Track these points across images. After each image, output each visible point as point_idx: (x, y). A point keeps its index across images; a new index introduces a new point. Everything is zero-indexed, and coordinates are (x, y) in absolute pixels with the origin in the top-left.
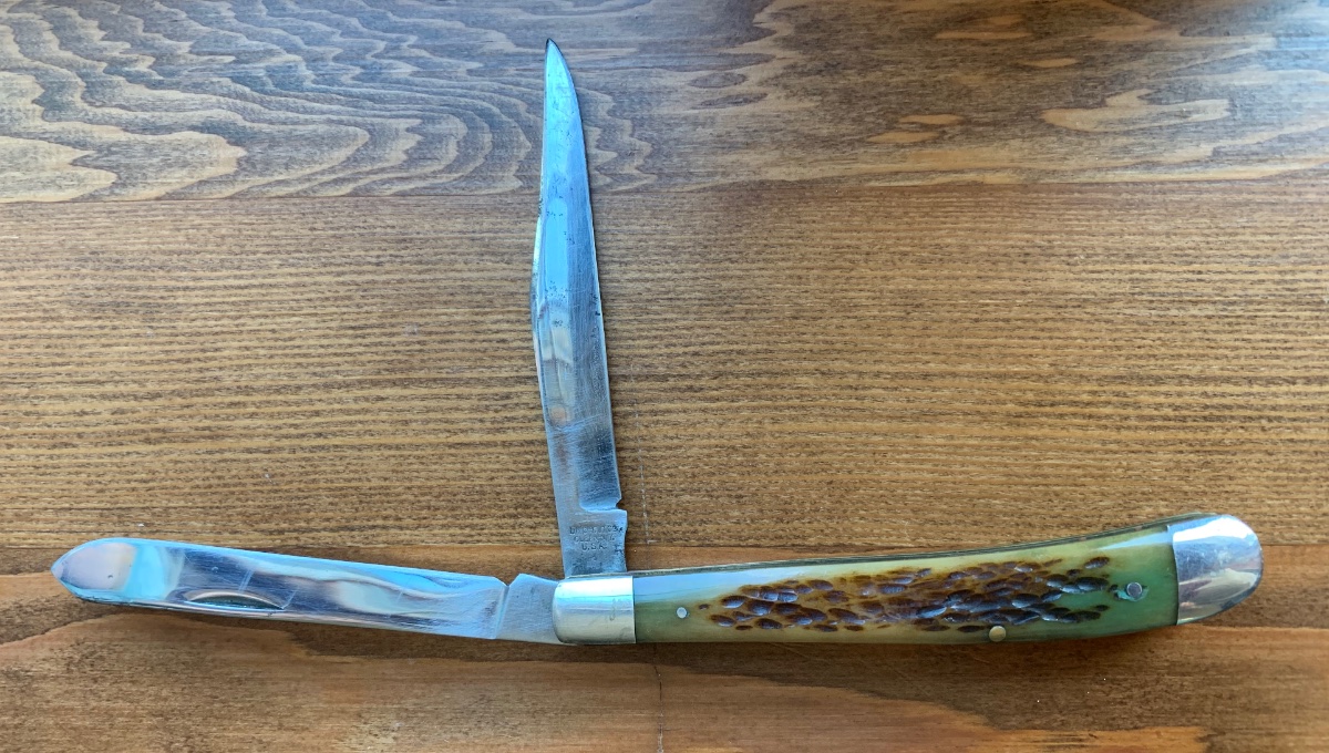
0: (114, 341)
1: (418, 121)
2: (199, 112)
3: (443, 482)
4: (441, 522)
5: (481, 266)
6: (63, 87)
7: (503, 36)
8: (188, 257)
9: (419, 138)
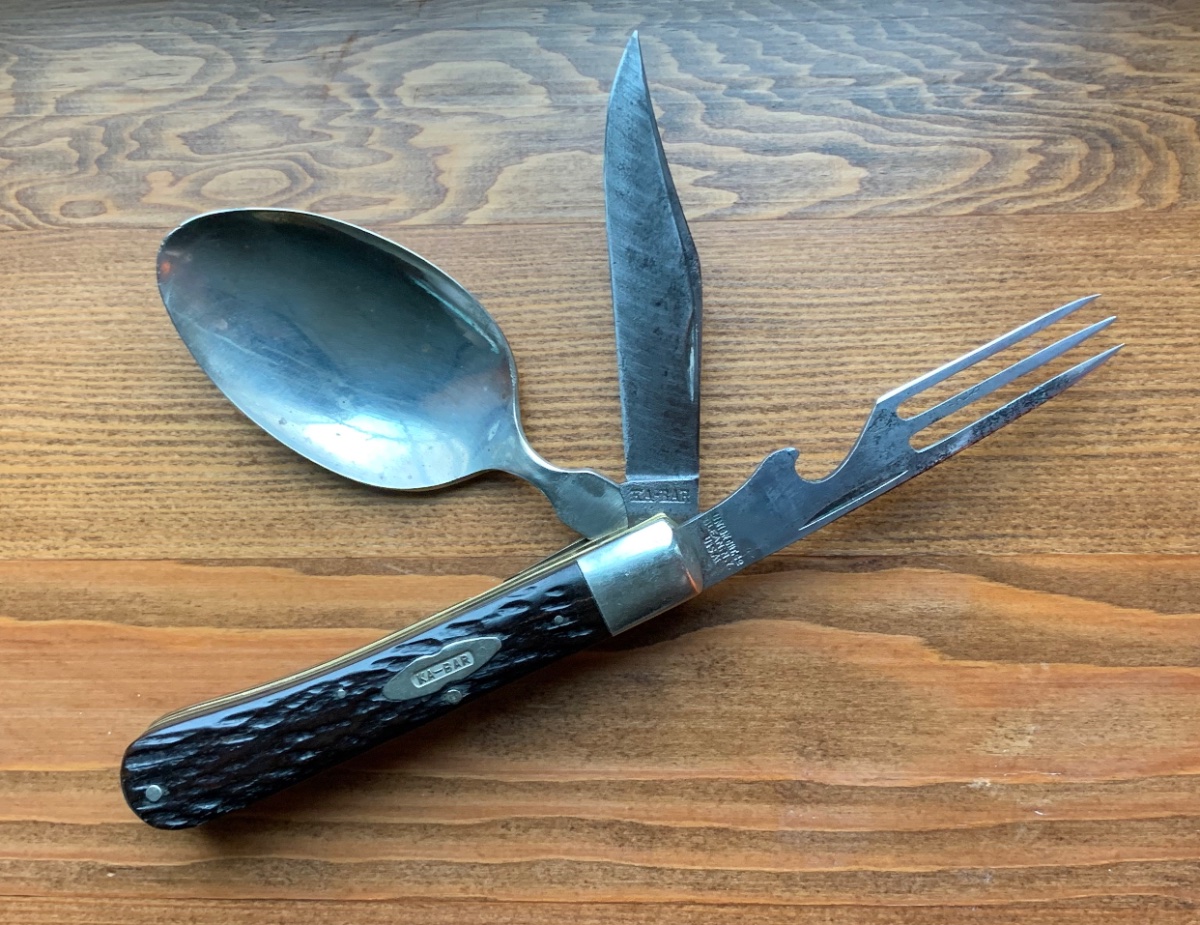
0: (739, 356)
1: (1040, 142)
2: (820, 134)
3: (1071, 492)
4: (1070, 531)
5: (1105, 280)
6: (683, 109)
7: (1122, 59)
8: (814, 275)
9: (1041, 158)
